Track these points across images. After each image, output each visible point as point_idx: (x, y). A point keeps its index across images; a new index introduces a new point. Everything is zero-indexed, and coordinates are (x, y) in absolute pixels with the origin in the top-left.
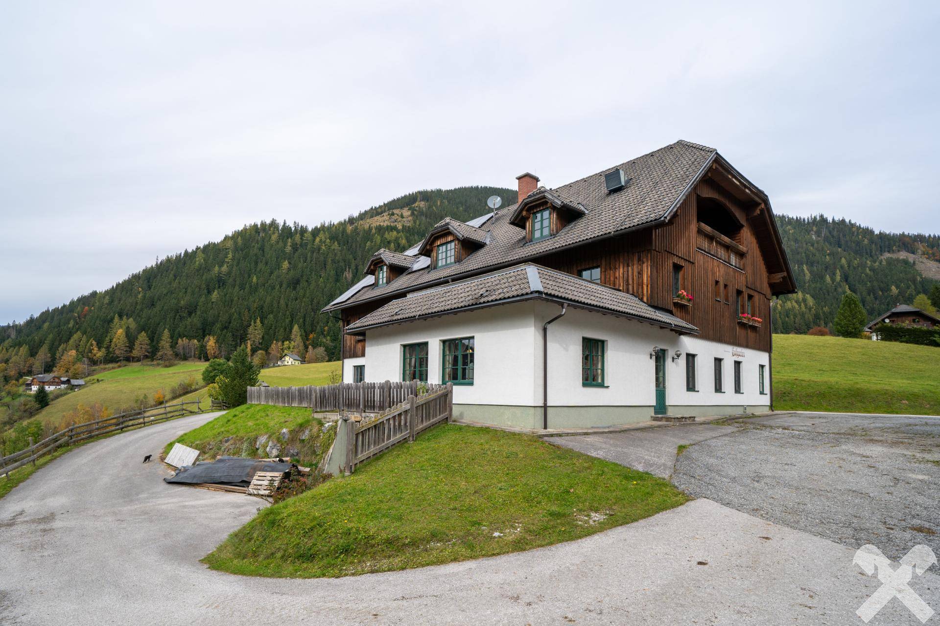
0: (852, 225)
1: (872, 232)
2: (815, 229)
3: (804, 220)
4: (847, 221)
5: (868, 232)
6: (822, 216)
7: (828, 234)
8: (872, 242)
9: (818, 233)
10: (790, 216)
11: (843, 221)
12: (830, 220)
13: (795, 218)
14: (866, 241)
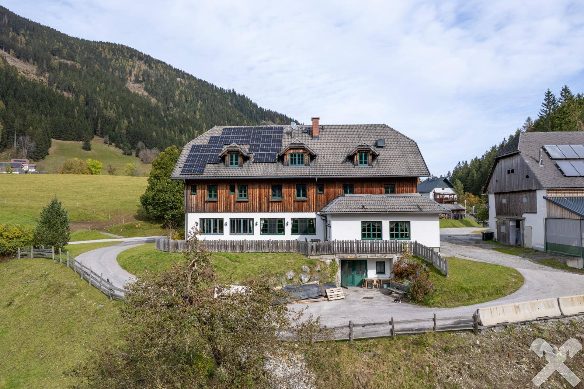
0: (248, 100)
1: (257, 106)
2: (230, 98)
3: (224, 90)
4: (246, 96)
5: (255, 106)
6: (233, 90)
7: (236, 102)
8: (257, 112)
9: (232, 101)
10: (217, 86)
11: (244, 96)
12: (237, 94)
13: (219, 88)
14: (254, 112)
